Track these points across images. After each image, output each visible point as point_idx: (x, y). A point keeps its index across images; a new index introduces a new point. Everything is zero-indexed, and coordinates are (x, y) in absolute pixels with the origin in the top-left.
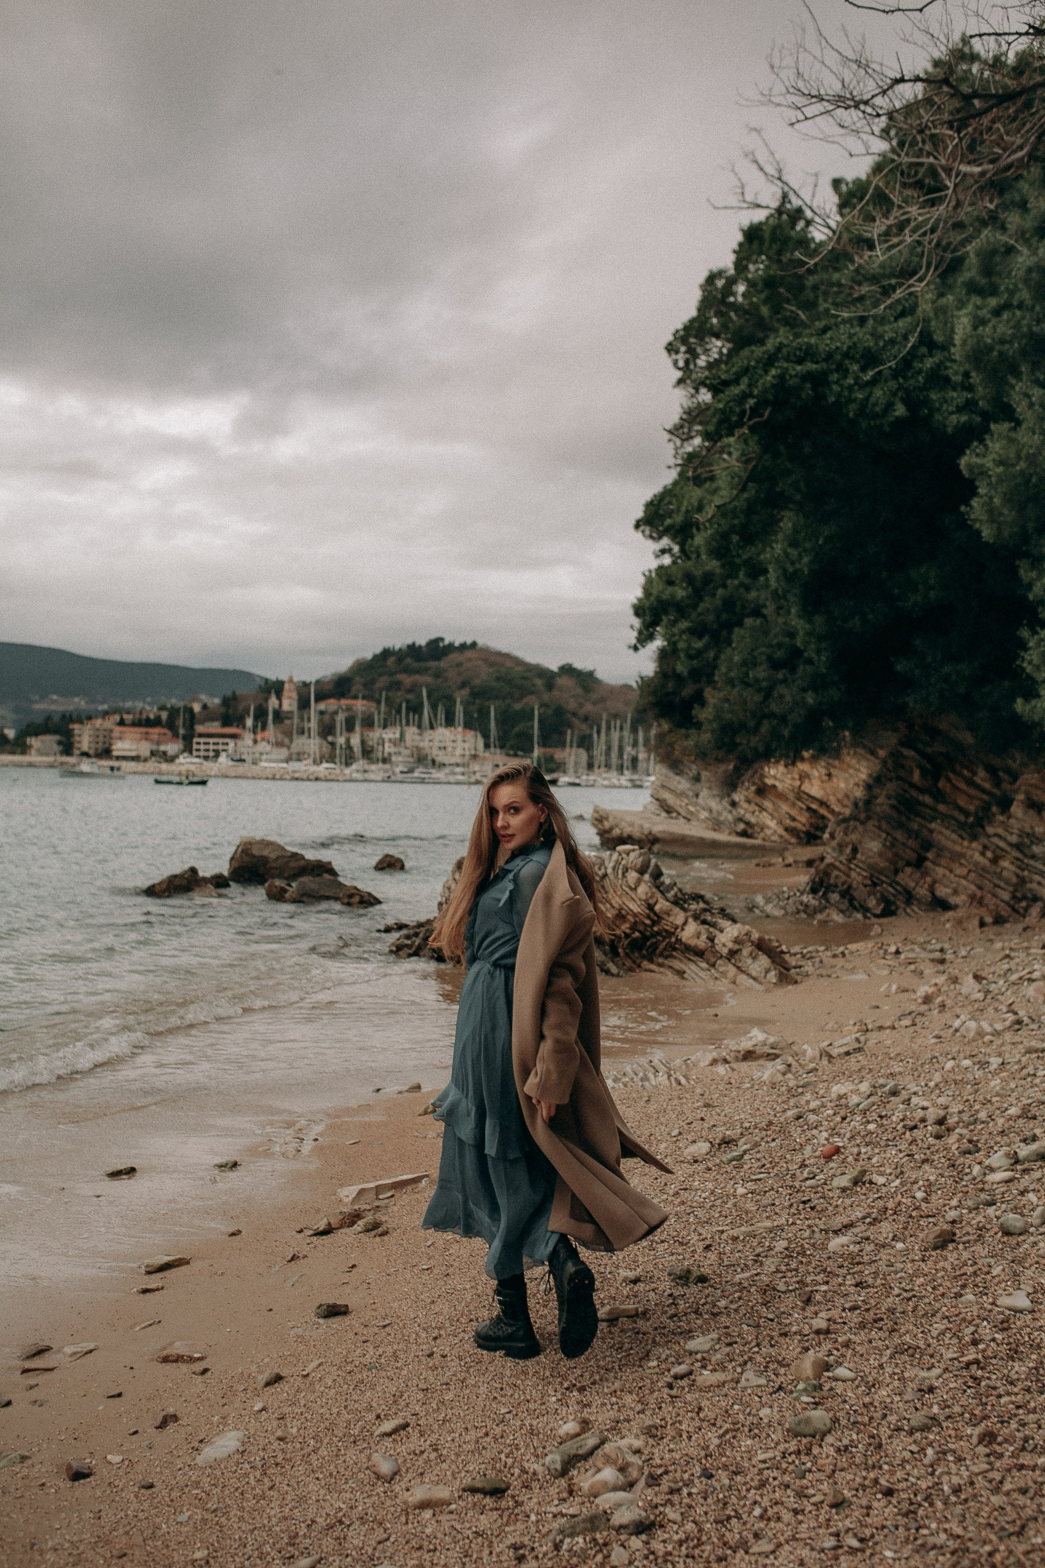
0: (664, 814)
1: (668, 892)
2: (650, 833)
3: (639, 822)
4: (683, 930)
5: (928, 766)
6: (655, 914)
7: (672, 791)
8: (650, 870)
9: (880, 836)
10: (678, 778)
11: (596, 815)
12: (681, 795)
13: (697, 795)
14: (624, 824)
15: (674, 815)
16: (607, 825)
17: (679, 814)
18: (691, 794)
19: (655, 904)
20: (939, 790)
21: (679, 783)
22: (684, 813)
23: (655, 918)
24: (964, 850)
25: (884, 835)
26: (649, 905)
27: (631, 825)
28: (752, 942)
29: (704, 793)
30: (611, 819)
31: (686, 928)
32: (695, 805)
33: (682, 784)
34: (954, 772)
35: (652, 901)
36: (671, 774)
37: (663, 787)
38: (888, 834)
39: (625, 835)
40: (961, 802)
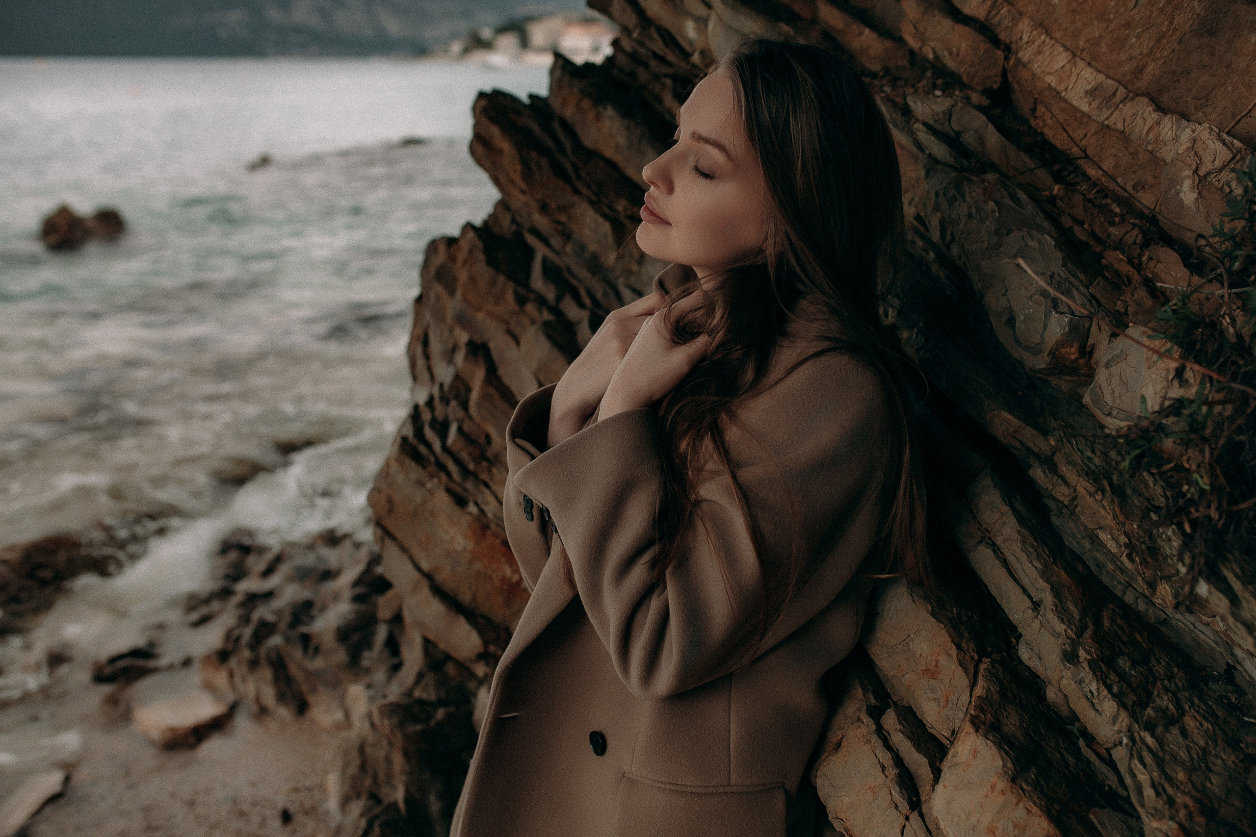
40: (1062, 59)
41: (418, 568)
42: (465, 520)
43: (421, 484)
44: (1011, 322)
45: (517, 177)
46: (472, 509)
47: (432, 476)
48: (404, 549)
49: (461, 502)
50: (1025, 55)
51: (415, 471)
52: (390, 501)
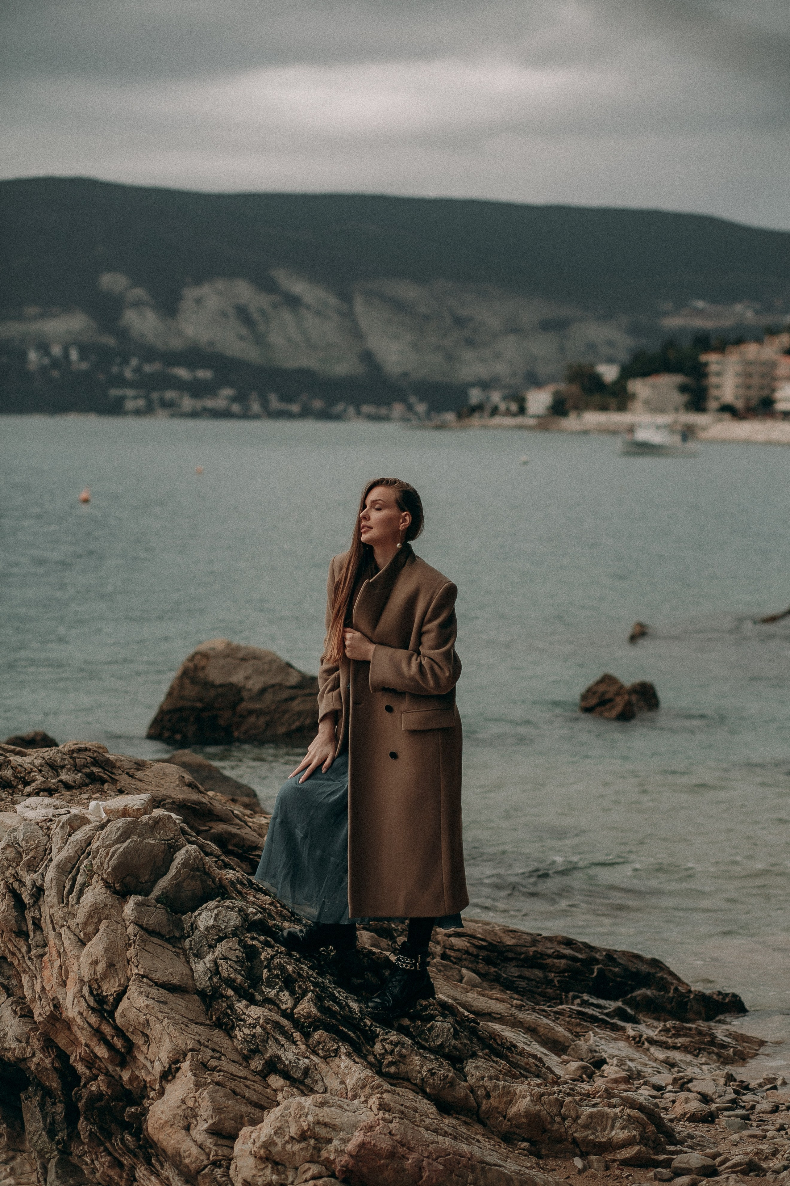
1: (199, 956)
4: (162, 1093)
6: (119, 1032)
8: (164, 882)
19: (119, 997)
23: (118, 1043)
26: (100, 999)
28: (328, 1163)
31: (169, 1087)
35: (110, 988)
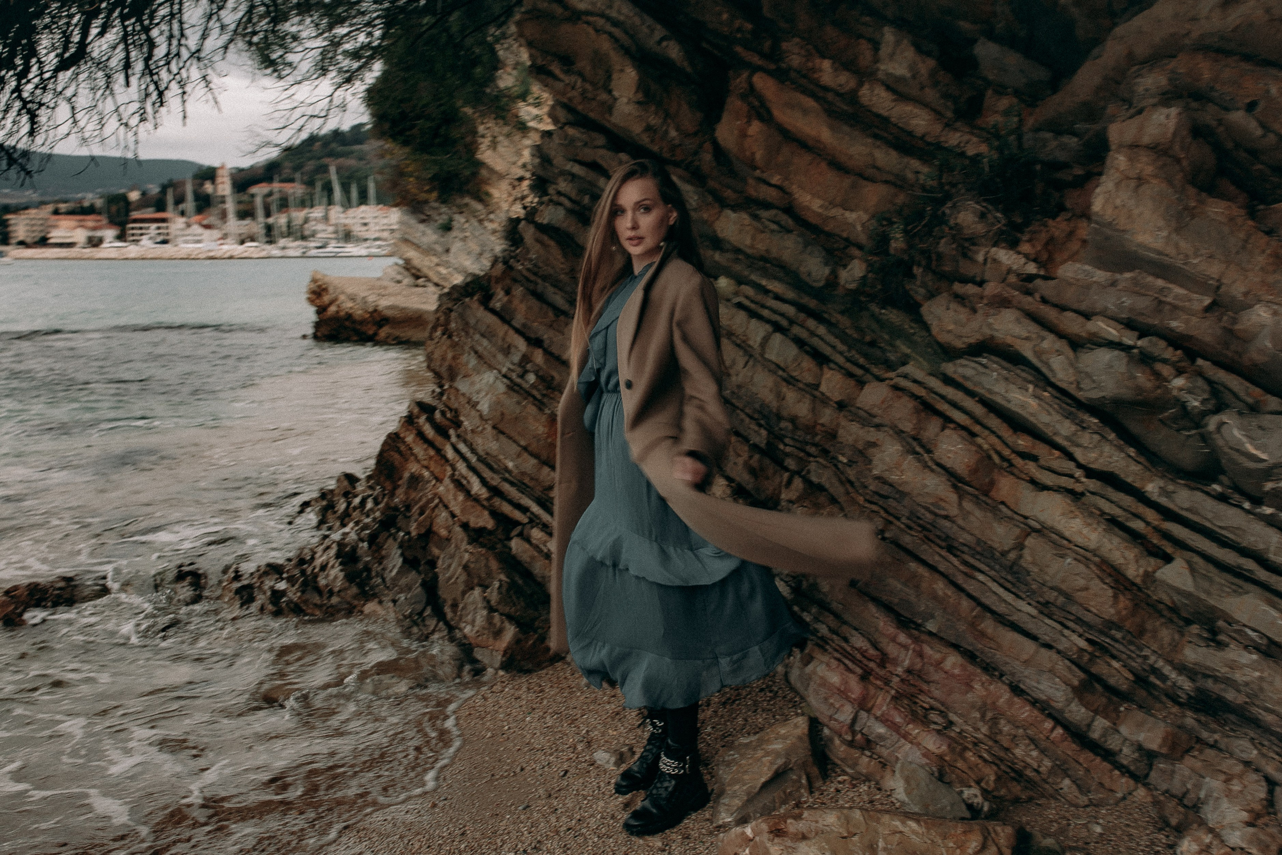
0: (408, 280)
2: (375, 311)
3: (363, 295)
5: (674, 51)
7: (417, 247)
9: (507, 350)
10: (421, 227)
11: (313, 286)
12: (428, 251)
13: (447, 251)
14: (342, 297)
15: (421, 281)
16: (326, 299)
17: (429, 280)
18: (439, 248)
20: (719, 152)
21: (424, 234)
22: (436, 279)
24: (827, 416)
25: (521, 345)
27: (352, 299)
29: (456, 246)
30: (331, 290)
32: (447, 265)
33: (428, 235)
34: (782, 75)
36: (413, 221)
37: (406, 241)
38: (535, 342)
39: (342, 314)
40: (809, 197)
41: (519, 445)
42: (544, 418)
43: (519, 403)
44: (809, 274)
45: (559, 257)
46: (547, 411)
47: (525, 399)
48: (510, 438)
49: (540, 409)
50: (796, 196)
51: (516, 398)
52: (503, 414)
